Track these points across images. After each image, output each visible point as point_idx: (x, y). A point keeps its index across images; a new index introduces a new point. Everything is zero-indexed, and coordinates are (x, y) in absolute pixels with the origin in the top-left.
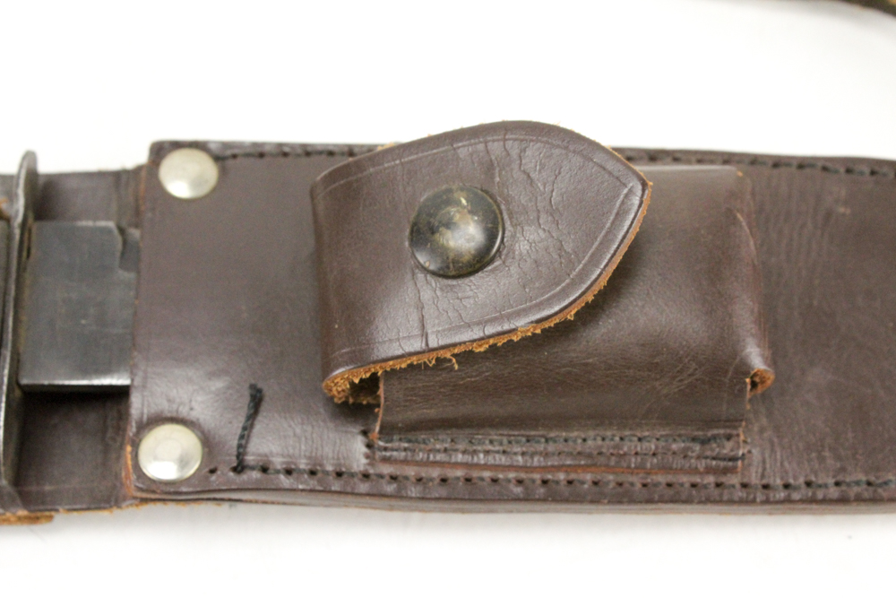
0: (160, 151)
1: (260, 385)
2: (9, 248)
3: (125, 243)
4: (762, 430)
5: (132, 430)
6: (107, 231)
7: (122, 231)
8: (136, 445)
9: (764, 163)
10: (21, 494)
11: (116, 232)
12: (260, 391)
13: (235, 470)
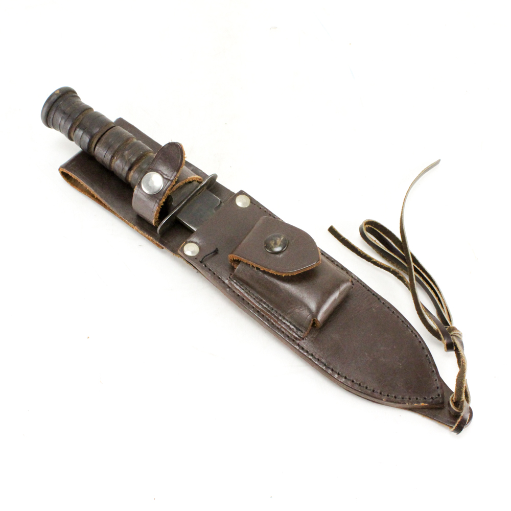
0: (241, 193)
1: (219, 249)
2: (194, 190)
3: (219, 205)
4: (312, 337)
5: (188, 240)
6: (218, 200)
7: (221, 202)
8: (186, 243)
9: (366, 288)
10: (160, 239)
11: (219, 202)
12: (218, 250)
13: (200, 262)
